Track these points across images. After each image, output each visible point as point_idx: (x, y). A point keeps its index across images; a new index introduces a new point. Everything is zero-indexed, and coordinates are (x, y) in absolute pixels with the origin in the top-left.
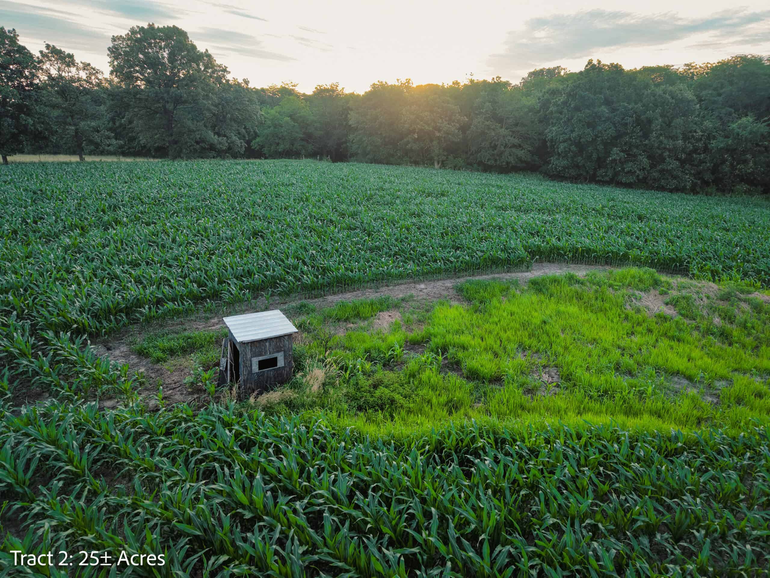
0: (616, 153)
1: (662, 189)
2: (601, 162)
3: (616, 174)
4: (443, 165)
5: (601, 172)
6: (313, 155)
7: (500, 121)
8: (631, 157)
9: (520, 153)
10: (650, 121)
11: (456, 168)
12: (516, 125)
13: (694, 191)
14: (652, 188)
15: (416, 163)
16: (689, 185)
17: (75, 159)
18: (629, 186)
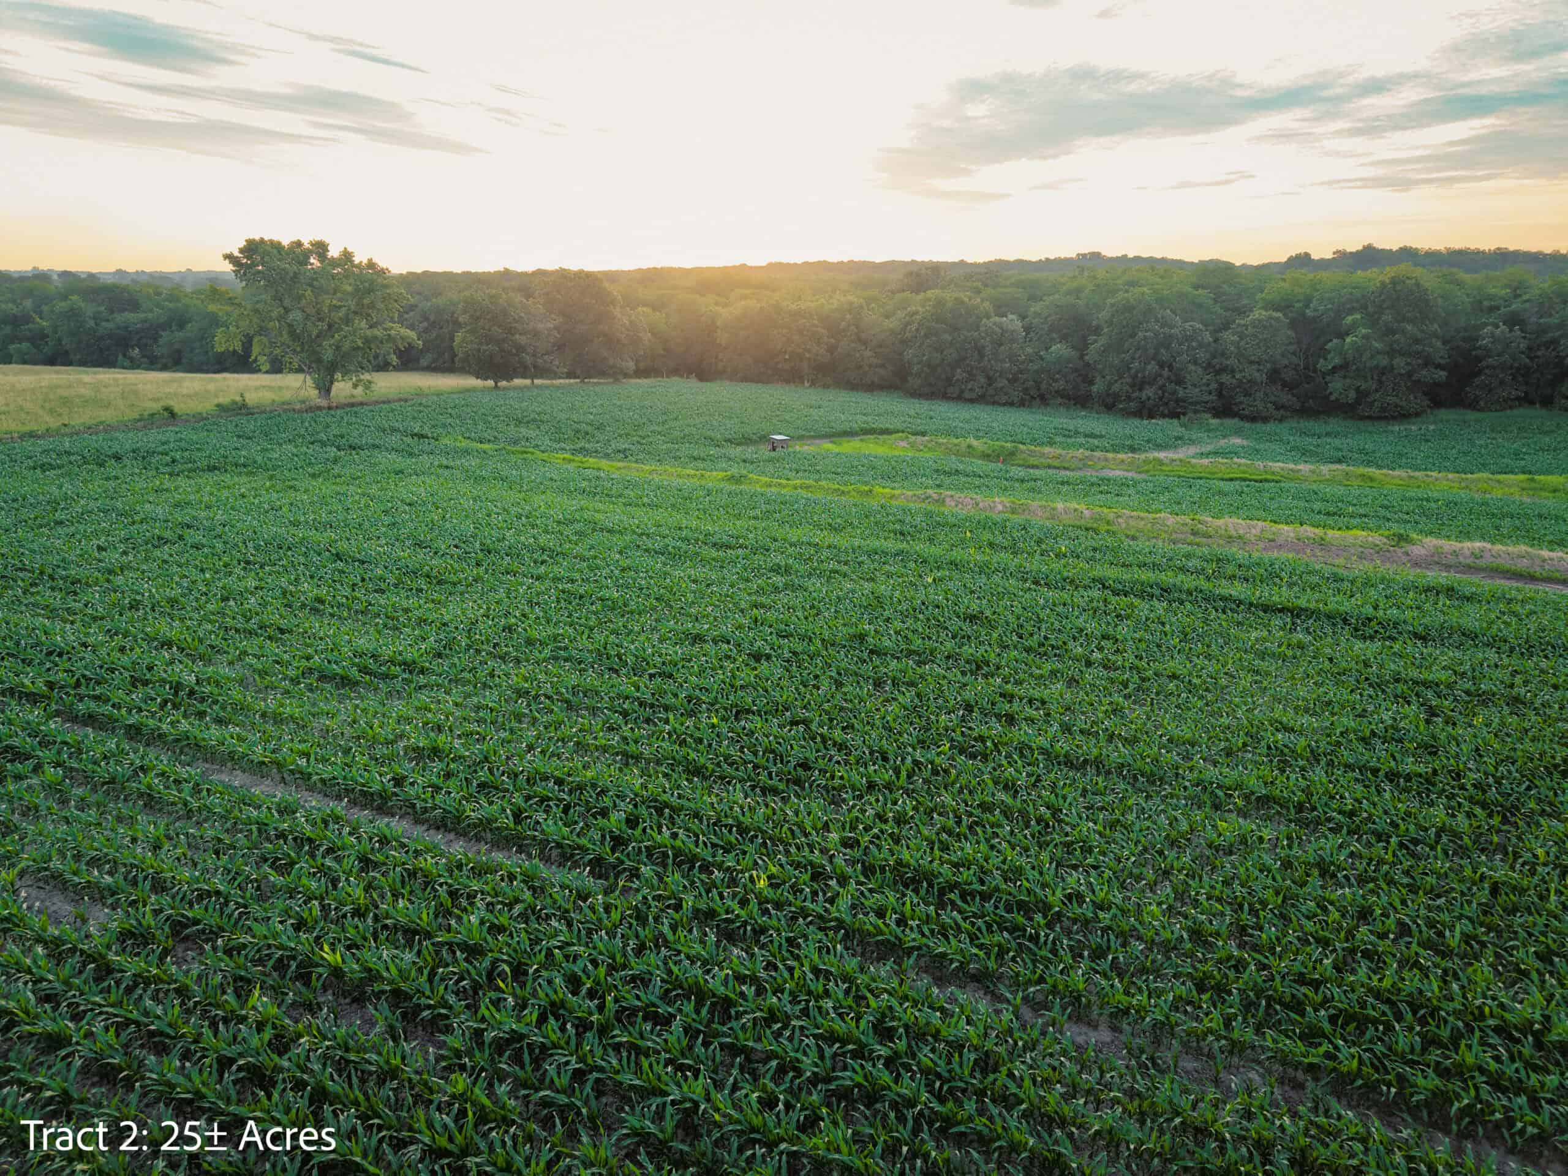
0: (959, 374)
1: (994, 403)
2: (949, 381)
3: (962, 392)
4: (813, 384)
5: (950, 390)
6: (675, 371)
7: (865, 343)
8: (971, 377)
9: (882, 372)
10: (984, 347)
11: (826, 386)
12: (880, 346)
13: (1022, 404)
14: (987, 403)
15: (787, 381)
16: (1016, 400)
17: (528, 382)
18: (972, 401)
